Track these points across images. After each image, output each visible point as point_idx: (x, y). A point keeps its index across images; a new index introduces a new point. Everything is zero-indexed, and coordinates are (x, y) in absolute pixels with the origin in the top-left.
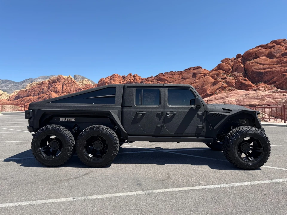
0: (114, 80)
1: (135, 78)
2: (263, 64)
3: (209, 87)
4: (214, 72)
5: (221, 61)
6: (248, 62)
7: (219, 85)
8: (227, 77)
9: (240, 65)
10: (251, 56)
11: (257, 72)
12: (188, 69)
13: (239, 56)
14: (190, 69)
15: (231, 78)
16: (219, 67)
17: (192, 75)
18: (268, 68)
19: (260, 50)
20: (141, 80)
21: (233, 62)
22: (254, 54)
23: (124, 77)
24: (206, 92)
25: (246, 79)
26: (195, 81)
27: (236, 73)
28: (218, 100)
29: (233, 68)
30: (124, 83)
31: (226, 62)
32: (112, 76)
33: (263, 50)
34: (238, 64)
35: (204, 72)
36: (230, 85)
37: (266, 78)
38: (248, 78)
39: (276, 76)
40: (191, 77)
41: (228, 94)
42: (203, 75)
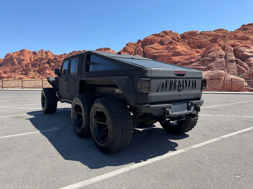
0: (23, 55)
1: (47, 55)
2: (157, 49)
5: (126, 45)
6: (146, 46)
9: (140, 49)
10: (148, 42)
11: (153, 56)
12: (99, 49)
13: (139, 41)
14: (101, 49)
16: (125, 50)
18: (160, 53)
19: (155, 38)
20: (54, 57)
21: (135, 46)
22: (150, 41)
23: (34, 53)
27: (137, 55)
29: (135, 51)
30: (35, 59)
31: (130, 46)
32: (20, 51)
33: (157, 38)
34: (139, 48)
37: (159, 60)
39: (165, 59)
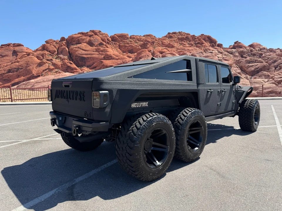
2: (85, 50)
3: (35, 68)
4: (38, 52)
5: (45, 42)
6: (72, 46)
7: (46, 66)
8: (53, 59)
9: (65, 48)
10: (74, 41)
11: (81, 57)
12: (6, 44)
13: (63, 39)
14: (9, 45)
15: (57, 60)
16: (44, 48)
17: (12, 53)
18: (89, 54)
19: (82, 37)
21: (57, 44)
22: (77, 40)
24: (32, 73)
25: (71, 62)
26: (16, 59)
27: (61, 56)
28: (47, 82)
29: (59, 51)
31: (51, 44)
33: (84, 37)
34: (63, 47)
35: (26, 51)
36: (56, 67)
37: (88, 63)
38: (73, 62)
39: (96, 62)
40: (11, 55)
41: (56, 76)
42: (26, 54)
